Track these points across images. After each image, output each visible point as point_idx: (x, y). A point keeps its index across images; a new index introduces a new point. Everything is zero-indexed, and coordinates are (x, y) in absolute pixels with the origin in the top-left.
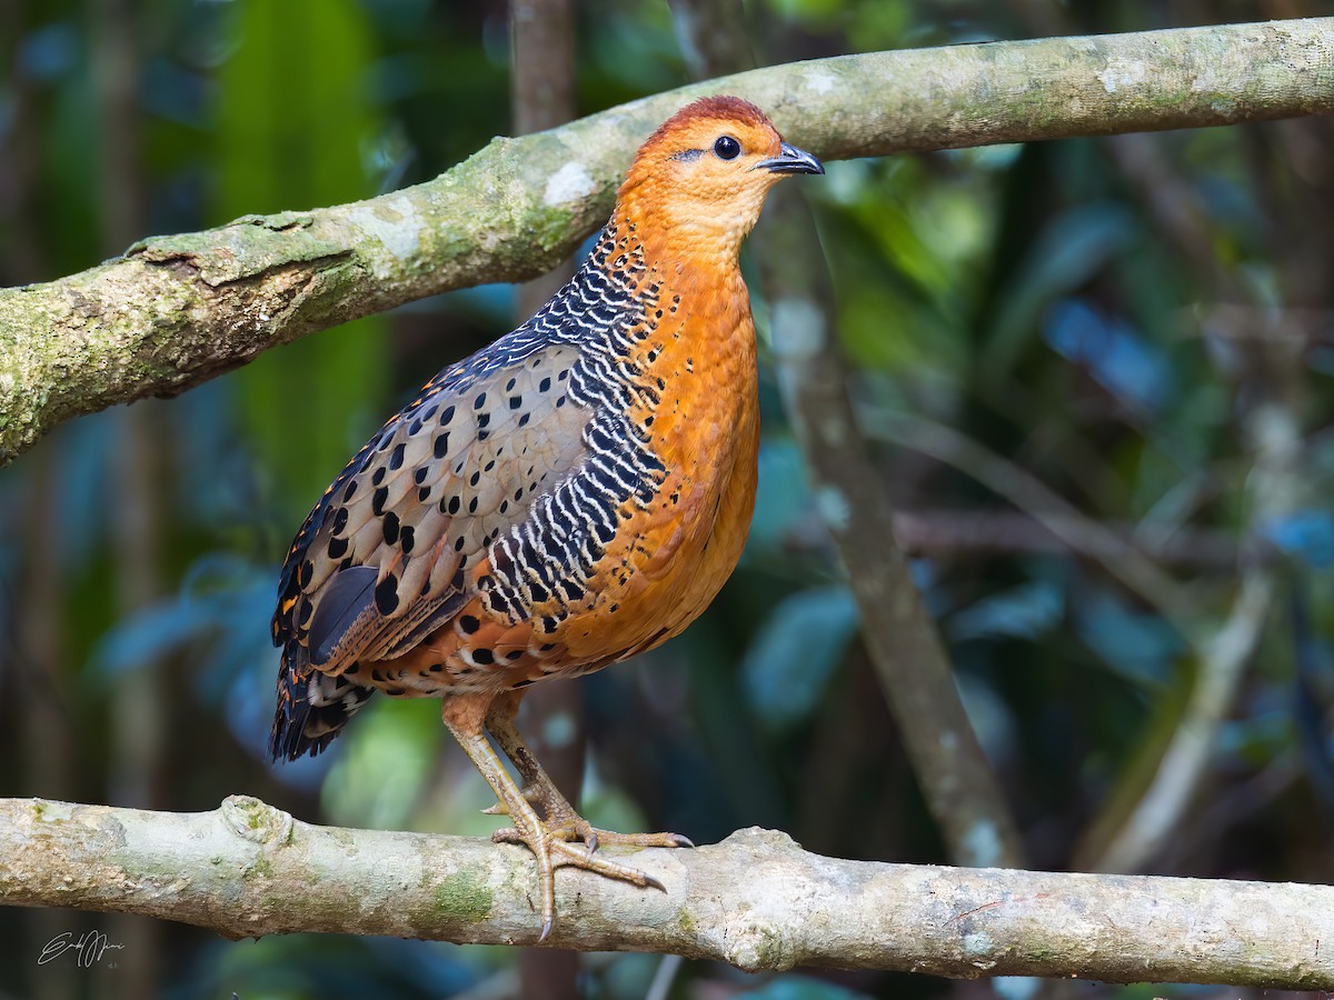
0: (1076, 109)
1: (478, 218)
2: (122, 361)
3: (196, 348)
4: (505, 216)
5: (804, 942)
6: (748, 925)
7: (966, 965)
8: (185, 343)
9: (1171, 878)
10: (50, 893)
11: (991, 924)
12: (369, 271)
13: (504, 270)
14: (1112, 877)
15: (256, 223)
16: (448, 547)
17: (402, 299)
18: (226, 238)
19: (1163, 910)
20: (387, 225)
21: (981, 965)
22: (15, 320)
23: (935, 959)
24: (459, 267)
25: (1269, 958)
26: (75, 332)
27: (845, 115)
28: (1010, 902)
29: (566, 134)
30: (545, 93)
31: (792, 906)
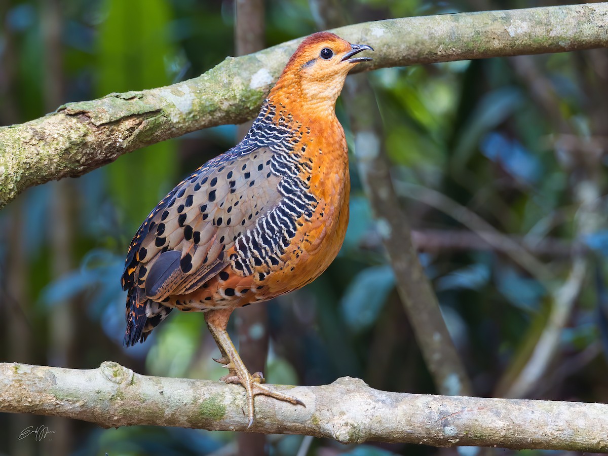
0: (496, 44)
1: (220, 94)
2: (55, 160)
3: (89, 154)
4: (232, 94)
5: (370, 430)
6: (344, 422)
7: (445, 441)
8: (84, 152)
9: (540, 401)
10: (21, 407)
11: (457, 422)
12: (169, 119)
13: (231, 118)
14: (513, 400)
15: (117, 97)
16: (217, 241)
17: (184, 132)
18: (103, 104)
19: (537, 416)
20: (177, 97)
21: (452, 441)
22: (5, 141)
23: (431, 438)
24: (210, 117)
25: (586, 438)
26: (33, 147)
27: (389, 47)
28: (466, 412)
29: (260, 55)
30: (251, 36)
31: (364, 413)
